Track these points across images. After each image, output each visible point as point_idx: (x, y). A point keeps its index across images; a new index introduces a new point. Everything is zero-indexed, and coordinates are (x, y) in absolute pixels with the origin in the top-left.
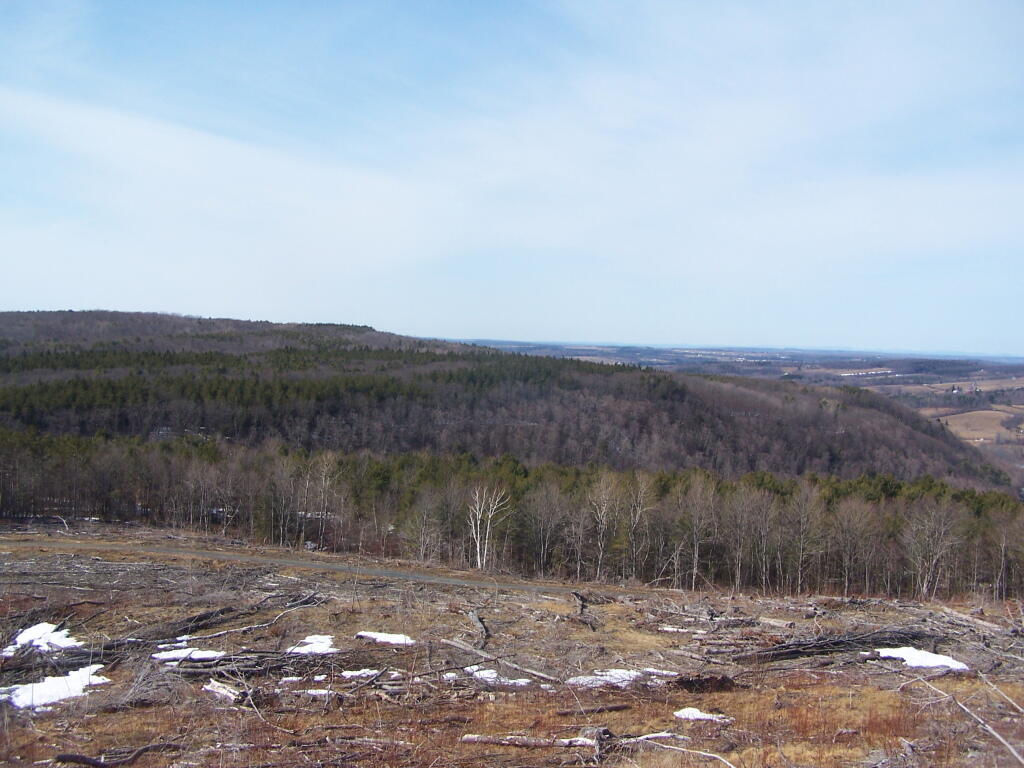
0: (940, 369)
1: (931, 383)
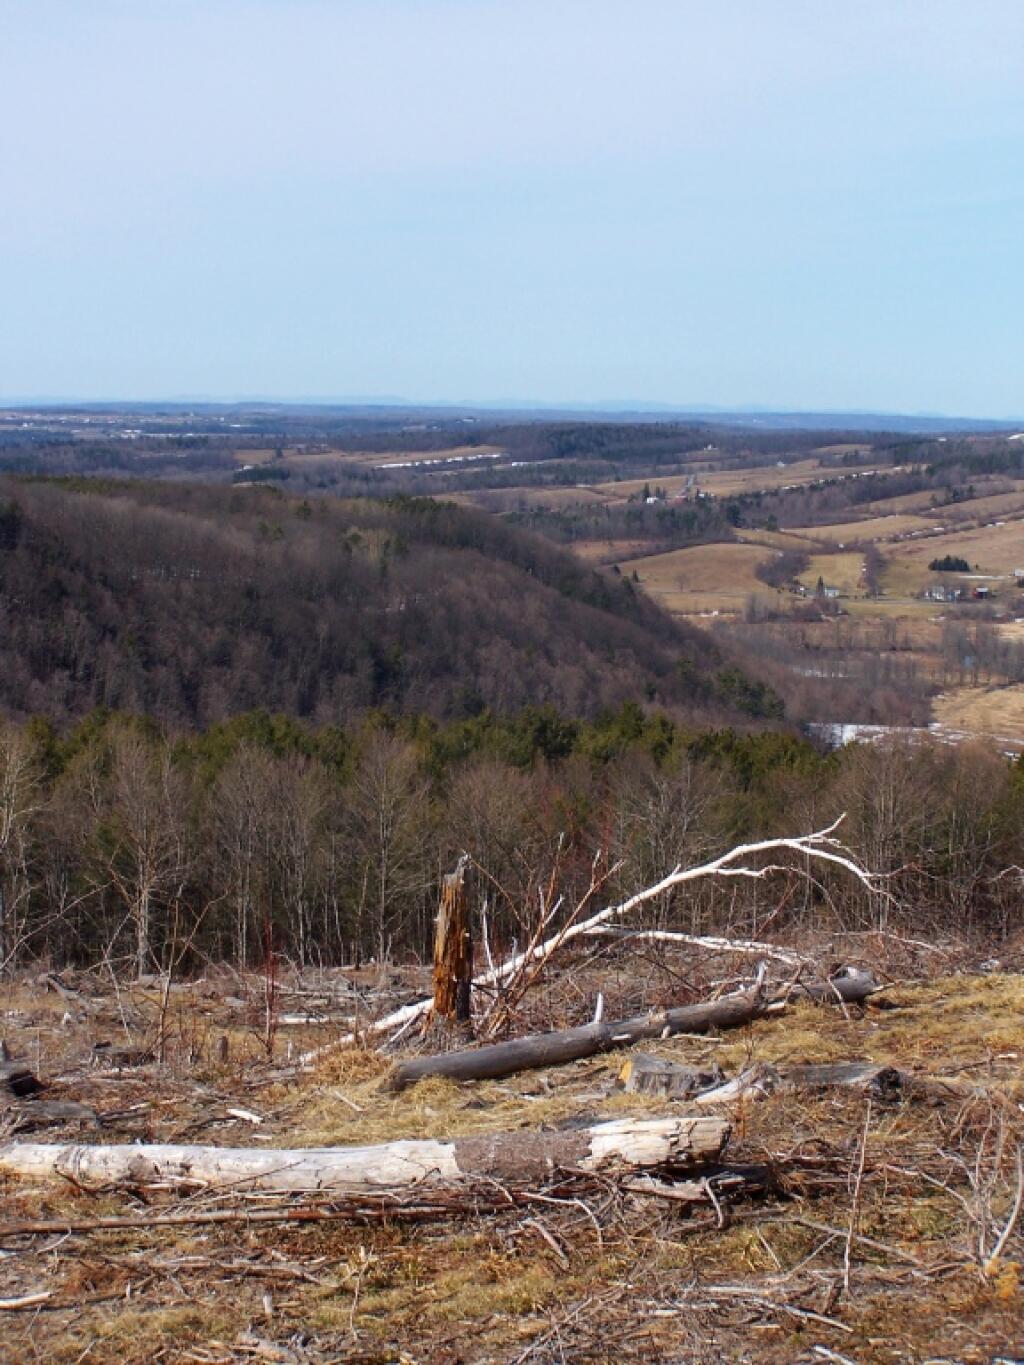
0: (613, 447)
1: (595, 482)
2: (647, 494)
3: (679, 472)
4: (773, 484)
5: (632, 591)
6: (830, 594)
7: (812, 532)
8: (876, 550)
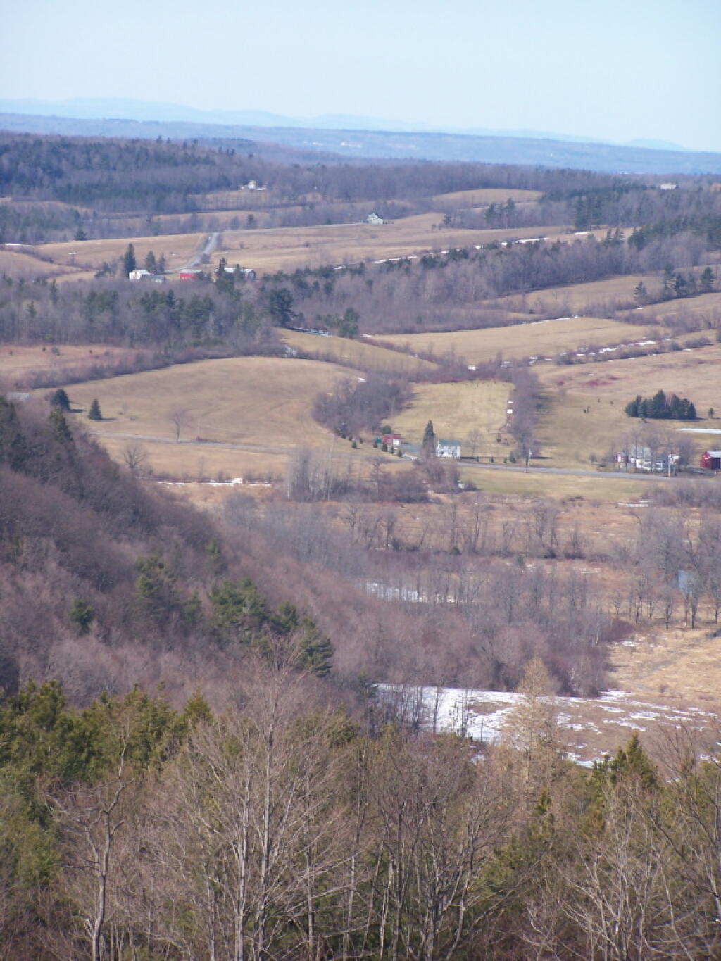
0: (78, 178)
1: (40, 239)
2: (130, 265)
4: (358, 253)
6: (446, 453)
7: (420, 341)
8: (535, 376)
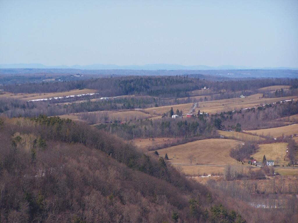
0: (154, 89)
1: (144, 107)
2: (172, 113)
3: (188, 101)
4: (238, 107)
5: (165, 165)
6: (270, 164)
7: (259, 132)
8: (294, 140)
